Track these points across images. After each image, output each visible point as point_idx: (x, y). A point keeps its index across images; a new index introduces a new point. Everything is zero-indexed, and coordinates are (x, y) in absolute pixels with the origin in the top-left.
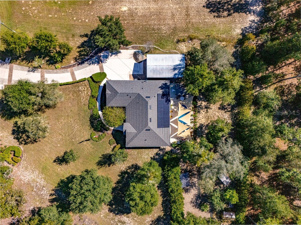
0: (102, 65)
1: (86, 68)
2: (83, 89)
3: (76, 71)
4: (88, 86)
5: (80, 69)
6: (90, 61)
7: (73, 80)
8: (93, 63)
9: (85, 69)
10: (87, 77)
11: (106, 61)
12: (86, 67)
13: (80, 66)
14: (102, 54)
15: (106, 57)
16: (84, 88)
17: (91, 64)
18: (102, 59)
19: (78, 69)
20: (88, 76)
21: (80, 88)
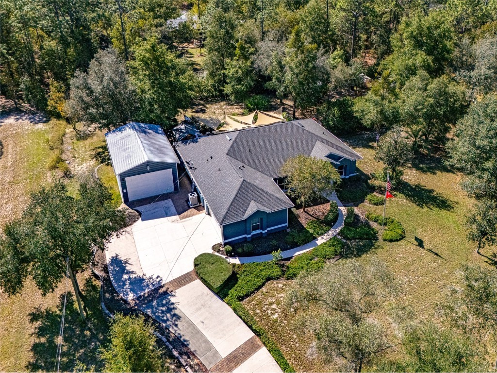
0: (171, 282)
1: (196, 322)
2: (274, 306)
3: (217, 352)
4: (258, 295)
5: (206, 341)
6: (165, 321)
7: (258, 347)
8: (169, 310)
9: (200, 327)
10: (229, 310)
11: (154, 277)
12: (191, 324)
13: (192, 347)
14: (131, 297)
15: (138, 283)
16: (271, 304)
17: (175, 315)
18: (147, 290)
19: (209, 347)
20: (222, 309)
21: (275, 316)
